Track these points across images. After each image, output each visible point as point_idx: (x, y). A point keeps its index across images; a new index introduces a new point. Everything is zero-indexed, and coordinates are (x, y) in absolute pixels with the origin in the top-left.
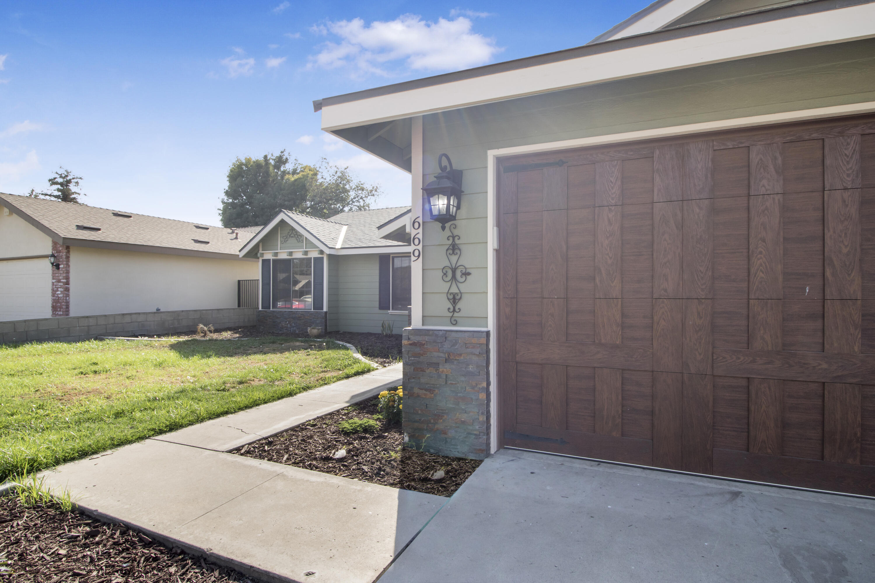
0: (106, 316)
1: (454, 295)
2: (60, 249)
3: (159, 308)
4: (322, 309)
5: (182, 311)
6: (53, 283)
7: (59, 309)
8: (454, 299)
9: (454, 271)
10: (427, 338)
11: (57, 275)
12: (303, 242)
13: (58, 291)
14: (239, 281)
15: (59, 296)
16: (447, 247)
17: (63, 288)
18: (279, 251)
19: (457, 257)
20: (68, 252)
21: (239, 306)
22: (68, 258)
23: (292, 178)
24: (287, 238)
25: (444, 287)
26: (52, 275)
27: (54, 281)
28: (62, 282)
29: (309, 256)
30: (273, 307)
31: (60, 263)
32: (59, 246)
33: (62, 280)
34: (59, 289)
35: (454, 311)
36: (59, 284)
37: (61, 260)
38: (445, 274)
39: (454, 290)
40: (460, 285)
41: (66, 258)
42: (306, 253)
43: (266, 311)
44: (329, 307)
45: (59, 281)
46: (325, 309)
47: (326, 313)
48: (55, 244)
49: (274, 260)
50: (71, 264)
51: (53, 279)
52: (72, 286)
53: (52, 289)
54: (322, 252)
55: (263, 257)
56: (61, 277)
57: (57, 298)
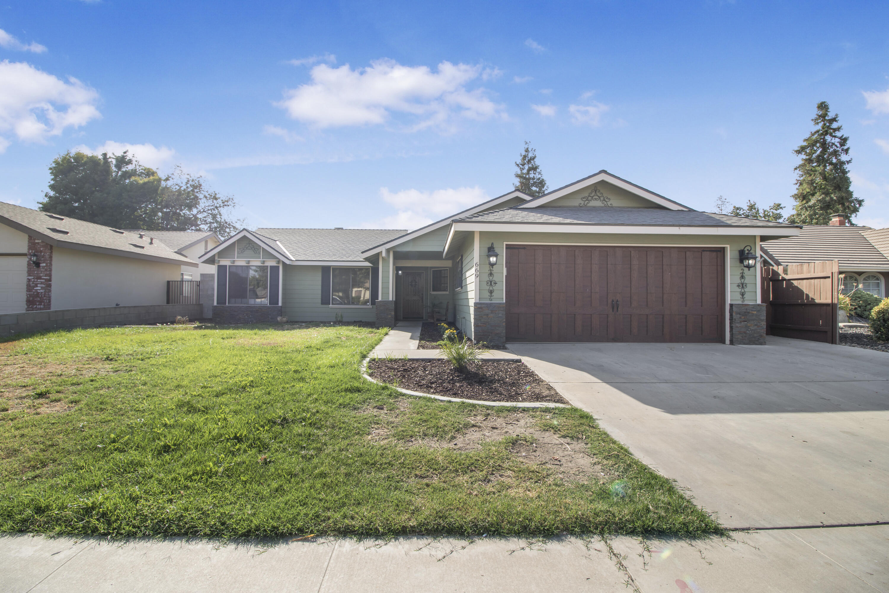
1: (491, 290)
2: (42, 249)
3: (118, 304)
4: (278, 304)
5: (151, 306)
6: (29, 280)
7: (38, 303)
8: (491, 292)
9: (491, 282)
11: (36, 272)
12: (260, 254)
13: (37, 287)
14: (168, 282)
15: (39, 291)
16: (488, 274)
17: (45, 284)
18: (236, 259)
19: (492, 277)
20: (51, 252)
21: (168, 302)
22: (51, 257)
24: (244, 249)
25: (488, 288)
26: (27, 272)
27: (30, 278)
28: (43, 279)
29: (266, 265)
30: (229, 303)
31: (40, 262)
32: (39, 246)
33: (42, 277)
34: (39, 285)
35: (491, 296)
36: (39, 281)
37: (42, 259)
38: (488, 283)
39: (491, 289)
40: (493, 287)
41: (49, 258)
42: (264, 262)
43: (223, 306)
44: (283, 303)
45: (40, 278)
46: (280, 304)
47: (281, 307)
48: (32, 245)
49: (230, 266)
50: (53, 263)
51: (29, 275)
52: (53, 283)
53: (27, 285)
54: (279, 261)
55: (219, 263)
56: (42, 275)
57: (35, 293)
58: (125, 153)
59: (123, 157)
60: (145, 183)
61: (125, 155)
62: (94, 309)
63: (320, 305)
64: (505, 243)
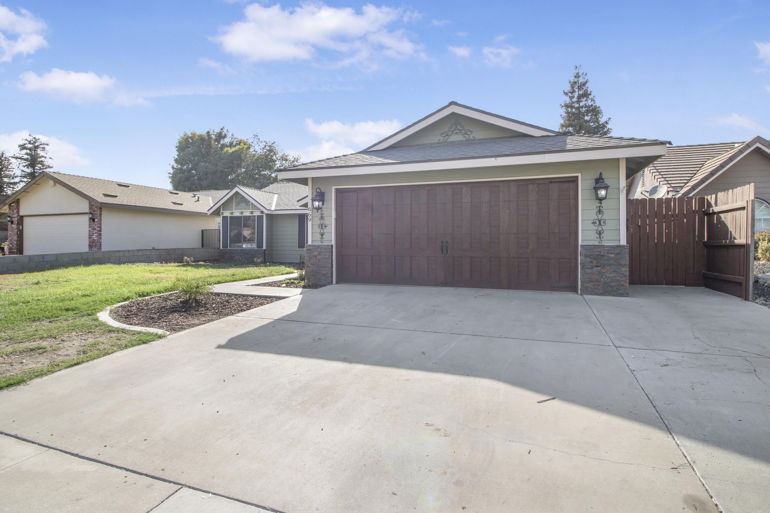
0: (129, 251)
1: (322, 233)
2: (95, 209)
3: (154, 247)
4: (262, 247)
5: (172, 249)
6: (90, 231)
7: (94, 247)
8: (322, 235)
9: (322, 225)
10: (313, 247)
11: (93, 225)
12: (250, 206)
13: (94, 235)
14: (203, 231)
15: (94, 238)
16: (320, 217)
17: (97, 234)
18: (234, 211)
19: (323, 221)
20: (101, 211)
21: (202, 246)
22: (101, 215)
23: (231, 150)
24: (239, 203)
25: (319, 231)
26: (89, 226)
27: (90, 229)
28: (97, 230)
29: (254, 214)
30: (229, 247)
31: (95, 218)
32: (94, 207)
33: (96, 229)
34: (94, 234)
35: (322, 238)
36: (94, 231)
37: (96, 216)
38: (319, 226)
39: (322, 232)
40: (324, 230)
41: (99, 215)
42: (252, 213)
43: (225, 249)
44: (267, 246)
45: (94, 229)
46: (264, 247)
47: (265, 250)
48: (91, 206)
49: (230, 217)
50: (103, 218)
51: (90, 228)
52: (103, 233)
53: (89, 235)
54: (262, 212)
55: (223, 215)
56: (96, 227)
57: (93, 240)
58: (222, 129)
59: (220, 133)
60: (233, 152)
61: (222, 131)
62: (119, 251)
63: (297, 249)
64: (334, 188)
